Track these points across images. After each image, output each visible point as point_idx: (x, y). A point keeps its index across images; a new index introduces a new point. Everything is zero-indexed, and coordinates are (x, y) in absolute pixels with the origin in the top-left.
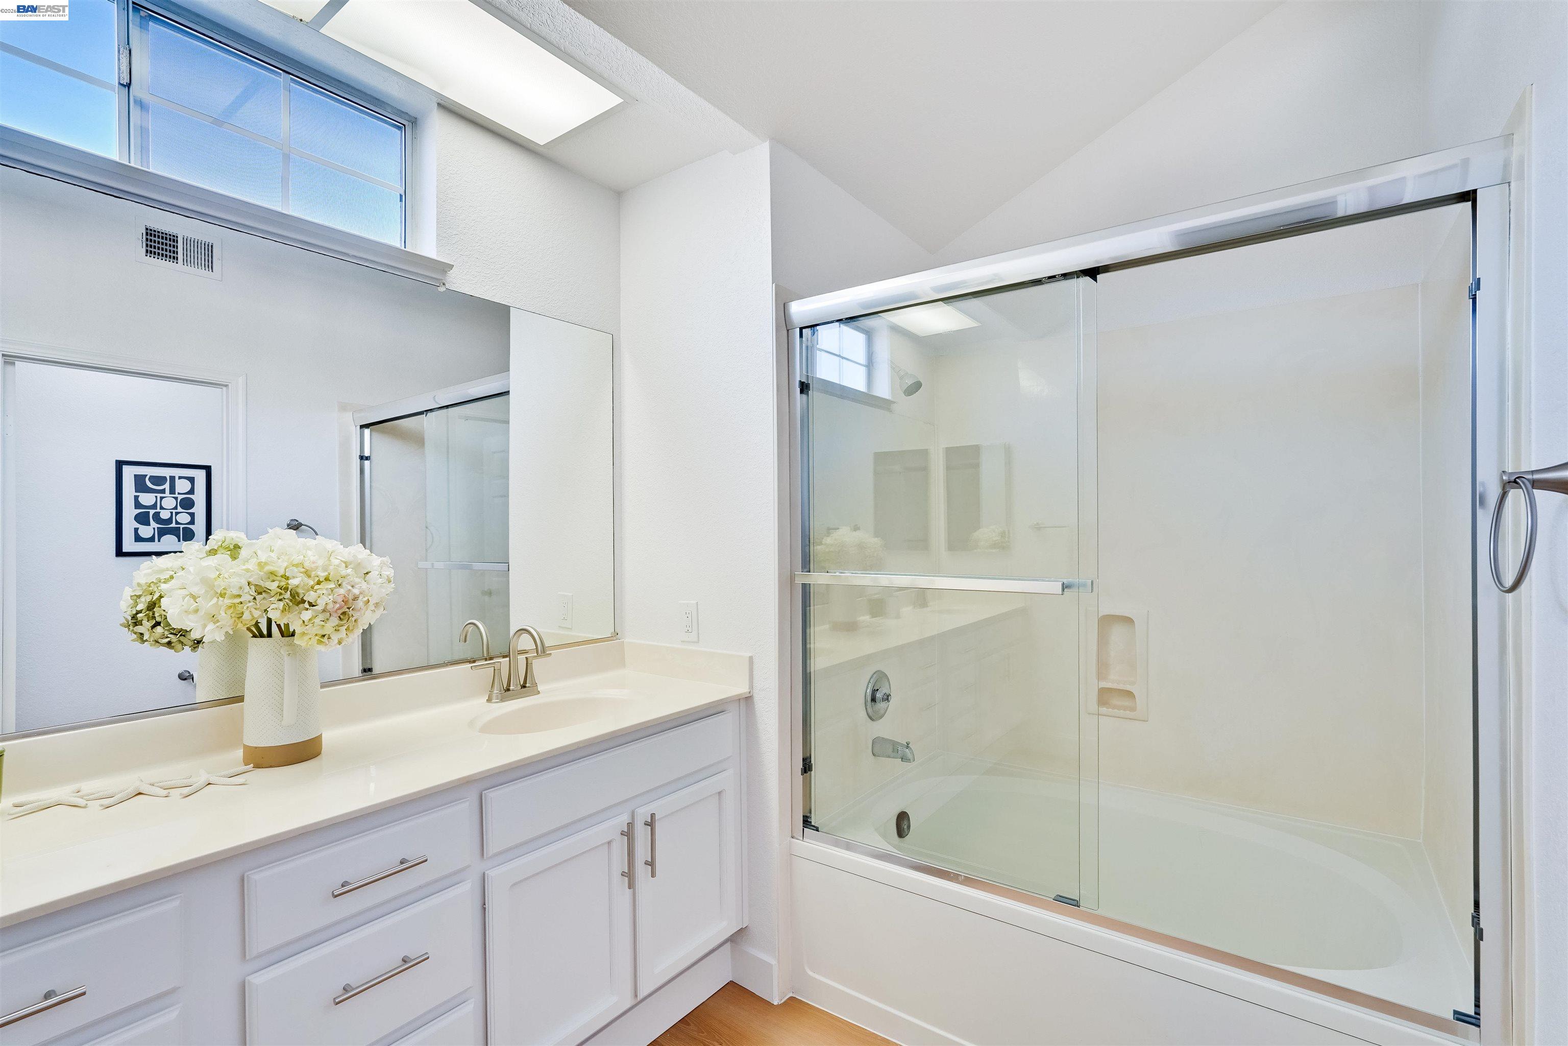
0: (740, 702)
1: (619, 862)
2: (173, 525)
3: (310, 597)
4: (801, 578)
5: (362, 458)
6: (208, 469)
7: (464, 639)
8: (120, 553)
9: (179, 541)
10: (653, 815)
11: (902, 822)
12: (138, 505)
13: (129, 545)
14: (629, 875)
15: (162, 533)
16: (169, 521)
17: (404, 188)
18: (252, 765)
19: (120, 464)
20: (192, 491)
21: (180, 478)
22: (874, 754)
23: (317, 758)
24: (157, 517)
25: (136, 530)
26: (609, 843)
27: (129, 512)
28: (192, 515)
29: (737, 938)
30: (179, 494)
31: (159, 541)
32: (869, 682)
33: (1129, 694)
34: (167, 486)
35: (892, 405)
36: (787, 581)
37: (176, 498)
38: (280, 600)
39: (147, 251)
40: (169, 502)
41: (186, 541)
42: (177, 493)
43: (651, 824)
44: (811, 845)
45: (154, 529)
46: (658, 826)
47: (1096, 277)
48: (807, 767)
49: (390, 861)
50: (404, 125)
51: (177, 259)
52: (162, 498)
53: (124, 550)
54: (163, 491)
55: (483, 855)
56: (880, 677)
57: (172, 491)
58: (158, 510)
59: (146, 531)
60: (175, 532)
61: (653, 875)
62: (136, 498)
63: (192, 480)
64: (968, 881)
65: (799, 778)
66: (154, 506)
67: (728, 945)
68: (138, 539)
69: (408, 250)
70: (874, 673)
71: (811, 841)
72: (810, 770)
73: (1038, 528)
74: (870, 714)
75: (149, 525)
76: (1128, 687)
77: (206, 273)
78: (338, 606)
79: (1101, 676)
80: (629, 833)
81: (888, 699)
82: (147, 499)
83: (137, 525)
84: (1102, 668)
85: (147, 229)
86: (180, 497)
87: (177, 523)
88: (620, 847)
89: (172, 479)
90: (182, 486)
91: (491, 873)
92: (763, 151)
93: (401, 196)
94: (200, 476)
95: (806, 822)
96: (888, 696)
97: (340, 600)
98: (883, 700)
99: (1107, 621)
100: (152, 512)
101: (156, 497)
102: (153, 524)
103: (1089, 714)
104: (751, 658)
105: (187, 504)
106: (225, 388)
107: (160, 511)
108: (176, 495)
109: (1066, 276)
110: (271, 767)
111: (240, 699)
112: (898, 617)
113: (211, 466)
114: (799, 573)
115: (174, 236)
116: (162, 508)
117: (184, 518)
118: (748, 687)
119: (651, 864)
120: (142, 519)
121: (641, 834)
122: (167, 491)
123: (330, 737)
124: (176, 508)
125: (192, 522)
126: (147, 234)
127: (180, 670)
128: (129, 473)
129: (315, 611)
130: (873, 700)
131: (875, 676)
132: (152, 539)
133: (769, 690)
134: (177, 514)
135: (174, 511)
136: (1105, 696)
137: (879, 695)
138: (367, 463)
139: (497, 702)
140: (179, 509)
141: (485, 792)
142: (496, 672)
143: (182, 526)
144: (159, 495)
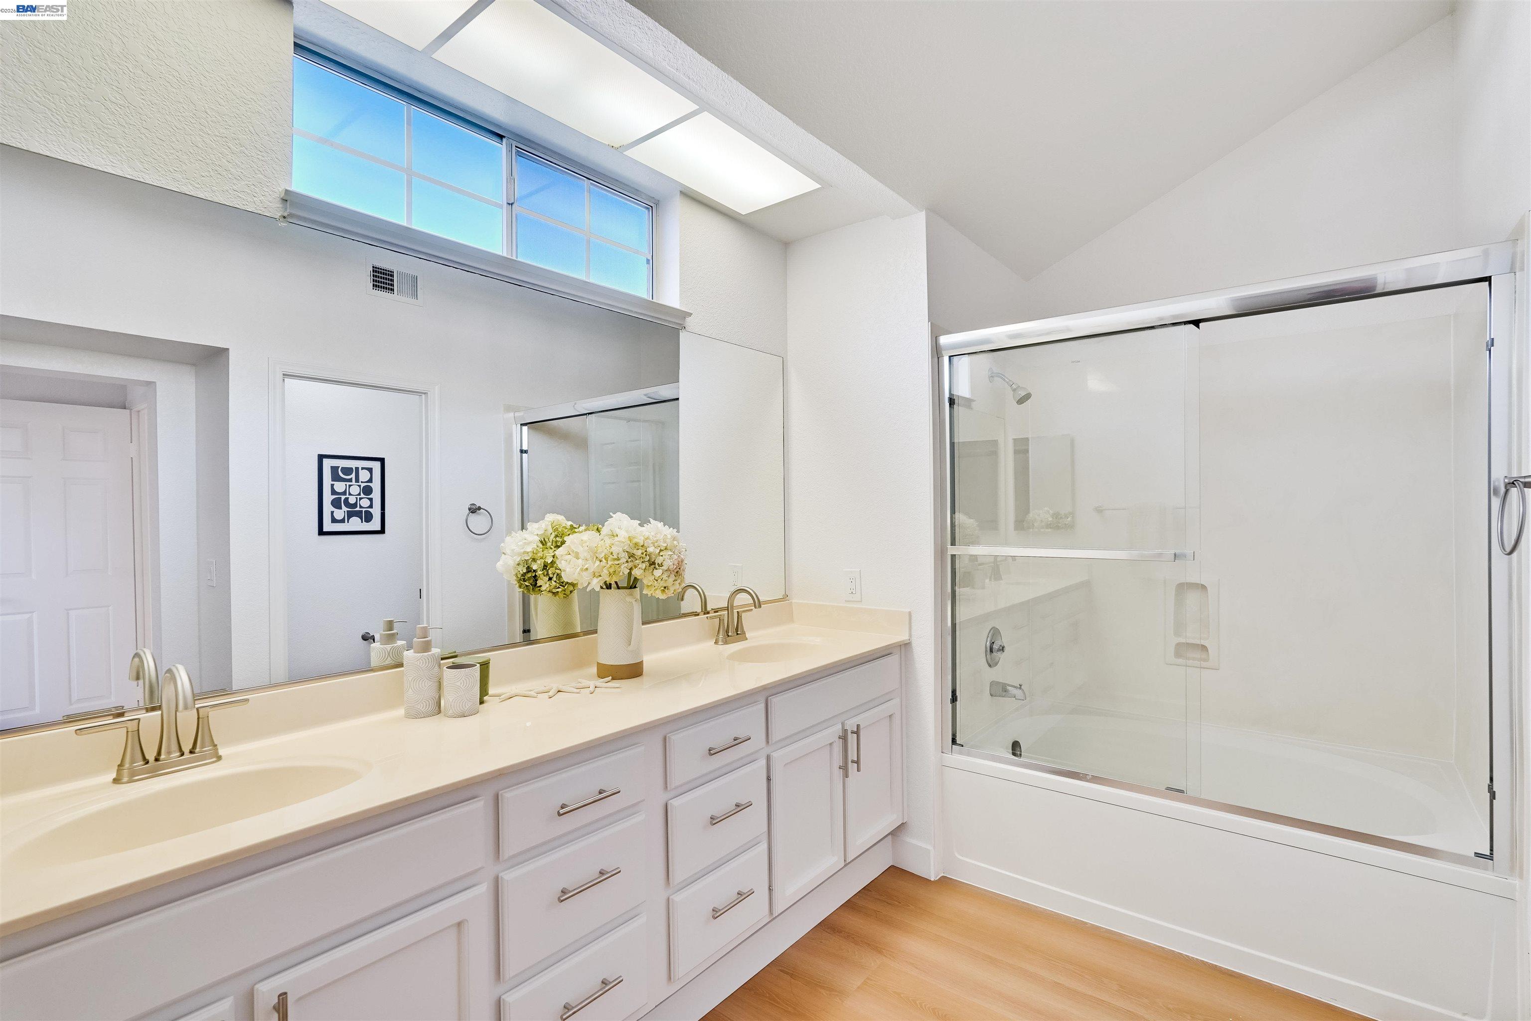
0: (901, 647)
1: (838, 760)
2: (358, 509)
3: (659, 560)
4: (952, 550)
5: (522, 451)
6: (382, 461)
7: (681, 597)
8: (321, 532)
9: (362, 522)
10: (858, 726)
11: (1016, 747)
12: (333, 492)
13: (328, 526)
14: (844, 768)
15: (350, 515)
16: (355, 505)
17: (651, 254)
18: (611, 677)
19: (321, 457)
20: (370, 481)
21: (363, 469)
22: (991, 695)
23: (641, 677)
24: (346, 500)
25: (332, 513)
26: (831, 744)
27: (328, 498)
28: (371, 500)
29: (897, 832)
30: (362, 482)
31: (348, 522)
32: (988, 637)
33: (1204, 648)
34: (353, 476)
35: (972, 403)
36: (940, 553)
37: (360, 486)
38: (642, 562)
39: (373, 285)
40: (355, 490)
41: (367, 522)
42: (360, 482)
43: (857, 733)
44: (956, 758)
45: (345, 512)
46: (862, 733)
47: (1199, 326)
48: (954, 699)
49: (728, 739)
50: (652, 207)
51: (393, 291)
52: (350, 486)
53: (325, 530)
54: (350, 480)
55: (768, 742)
56: (995, 633)
57: (357, 480)
58: (347, 496)
59: (339, 514)
60: (358, 514)
61: (858, 770)
62: (332, 485)
63: (370, 470)
64: (1095, 779)
65: (950, 706)
66: (344, 493)
67: (890, 837)
68: (334, 520)
69: (656, 301)
70: (991, 629)
71: (957, 755)
72: (956, 700)
73: (1099, 510)
74: (990, 662)
75: (341, 508)
76: (1203, 642)
77: (414, 301)
78: (675, 567)
79: (1177, 633)
80: (844, 738)
81: (1003, 649)
82: (340, 487)
83: (333, 509)
84: (1179, 627)
85: (373, 267)
86: (363, 485)
87: (361, 507)
88: (838, 745)
89: (357, 469)
90: (364, 476)
91: (775, 755)
92: (921, 218)
93: (648, 261)
94: (376, 466)
95: (954, 741)
96: (1003, 647)
97: (676, 563)
98: (999, 650)
99: (1183, 588)
100: (343, 497)
101: (346, 485)
102: (344, 509)
103: (1167, 664)
104: (910, 613)
105: (368, 491)
106: (423, 396)
107: (349, 496)
108: (360, 484)
109: (1174, 324)
110: (622, 679)
111: (595, 632)
112: (983, 588)
113: (384, 458)
114: (949, 546)
115: (391, 272)
116: (350, 494)
117: (365, 503)
118: (908, 635)
119: (857, 762)
120: (336, 504)
121: (852, 738)
122: (354, 480)
123: (649, 660)
124: (359, 494)
125: (371, 506)
126: (373, 272)
127: (362, 632)
128: (327, 464)
129: (662, 570)
130: (991, 651)
131: (992, 631)
132: (342, 521)
133: (925, 637)
134: (361, 499)
135: (358, 497)
136: (1182, 650)
137: (995, 647)
138: (524, 455)
139: (722, 644)
140: (362, 495)
141: (770, 698)
142: (721, 620)
143: (364, 510)
144: (348, 484)
